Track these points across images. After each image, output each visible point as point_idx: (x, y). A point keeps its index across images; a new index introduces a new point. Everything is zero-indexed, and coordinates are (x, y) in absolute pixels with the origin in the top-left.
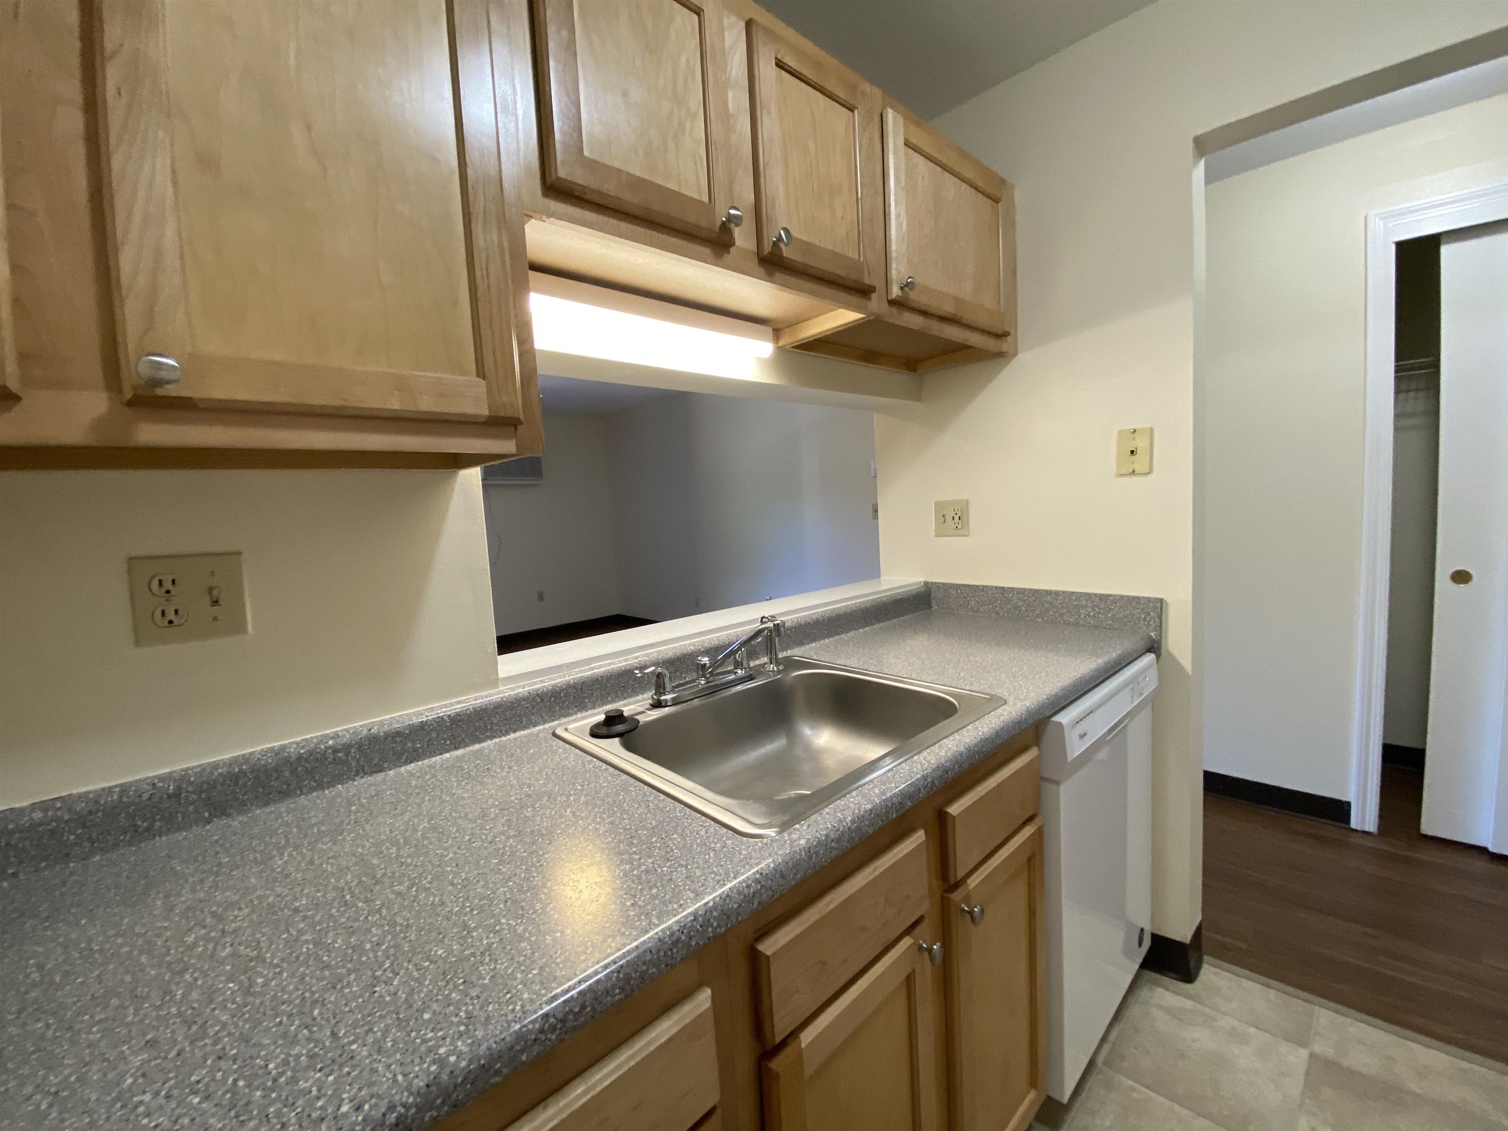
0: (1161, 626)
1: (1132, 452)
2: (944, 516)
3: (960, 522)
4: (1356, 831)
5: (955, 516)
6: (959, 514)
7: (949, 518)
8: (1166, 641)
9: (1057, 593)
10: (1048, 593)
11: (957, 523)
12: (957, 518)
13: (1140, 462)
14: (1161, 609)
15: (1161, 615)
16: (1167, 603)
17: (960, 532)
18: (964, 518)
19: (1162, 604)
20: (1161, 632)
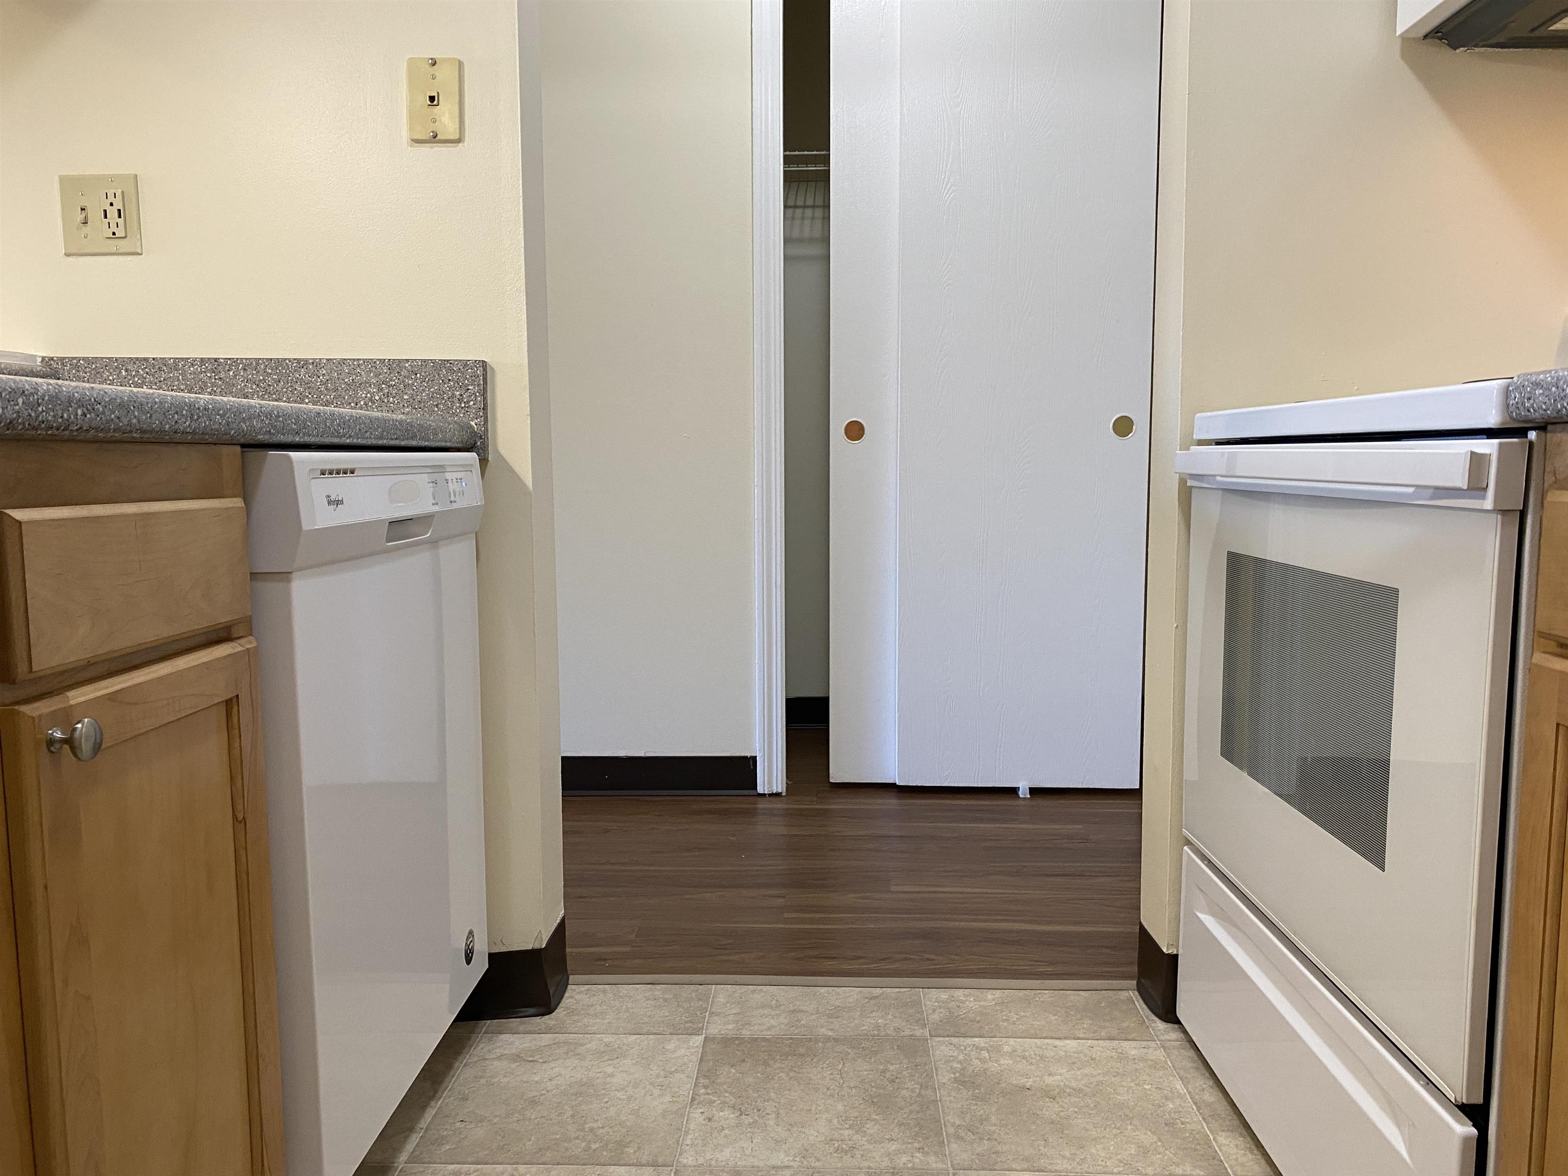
0: (485, 408)
1: (432, 99)
2: (82, 209)
3: (121, 221)
4: (764, 795)
5: (108, 208)
6: (118, 205)
7: (95, 215)
8: (495, 438)
9: (316, 363)
10: (302, 363)
11: (113, 225)
12: (112, 213)
13: (446, 116)
14: (485, 380)
15: (485, 389)
16: (492, 369)
17: (123, 245)
18: (131, 211)
19: (485, 370)
20: (486, 421)
